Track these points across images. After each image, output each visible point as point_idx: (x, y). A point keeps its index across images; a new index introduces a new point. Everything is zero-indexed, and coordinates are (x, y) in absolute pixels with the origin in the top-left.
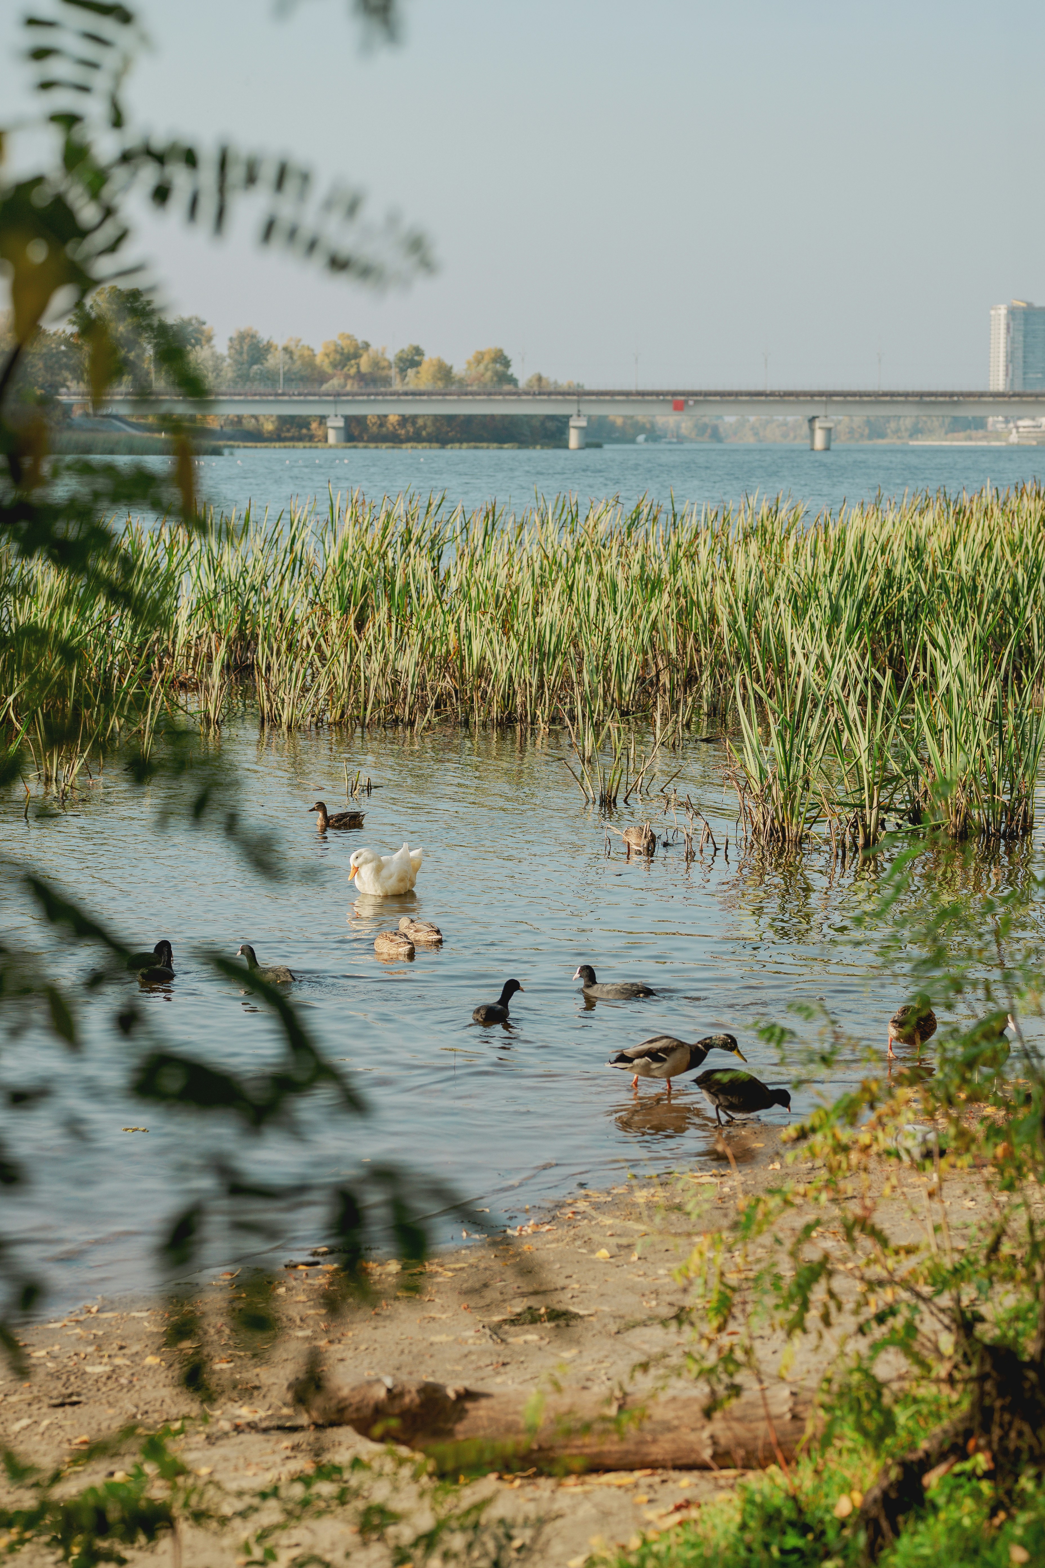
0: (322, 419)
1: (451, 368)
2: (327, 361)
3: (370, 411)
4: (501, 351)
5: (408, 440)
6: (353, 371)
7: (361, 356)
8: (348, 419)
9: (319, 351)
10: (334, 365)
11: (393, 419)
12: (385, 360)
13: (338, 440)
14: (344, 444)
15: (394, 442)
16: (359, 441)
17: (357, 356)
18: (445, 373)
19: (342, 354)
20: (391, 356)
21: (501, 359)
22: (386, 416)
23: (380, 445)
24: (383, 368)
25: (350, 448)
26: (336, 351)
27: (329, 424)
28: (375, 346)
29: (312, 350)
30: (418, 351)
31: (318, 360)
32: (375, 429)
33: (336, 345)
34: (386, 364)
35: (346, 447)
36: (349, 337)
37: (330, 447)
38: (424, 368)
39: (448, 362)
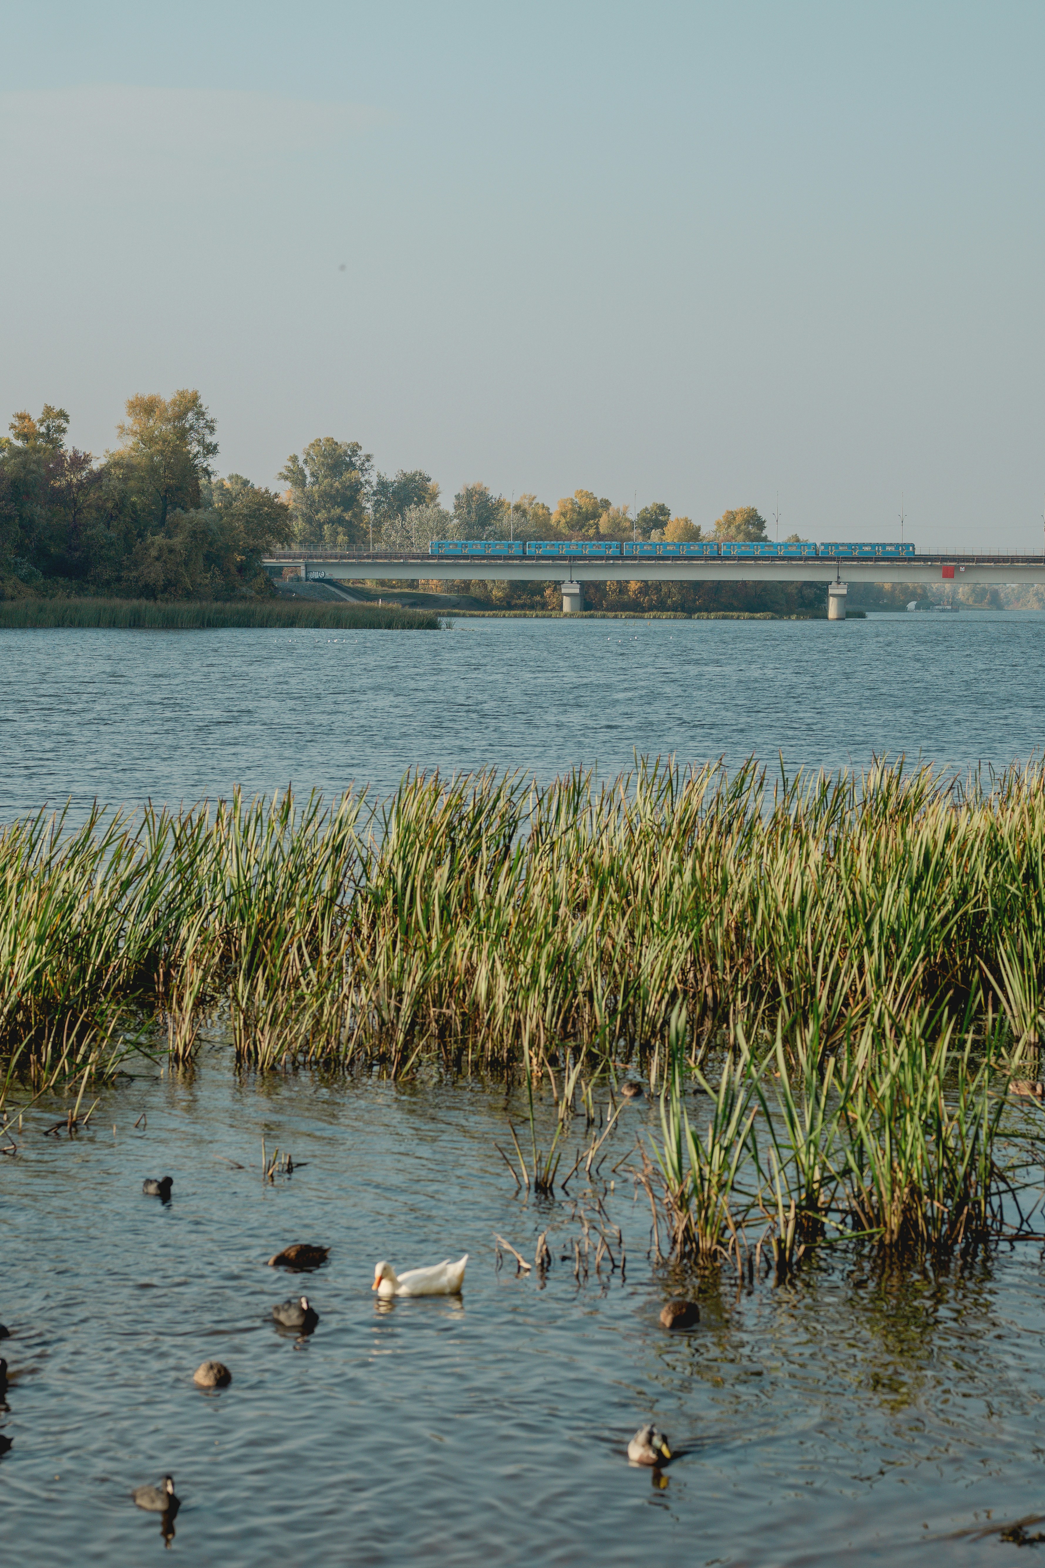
0: (558, 584)
1: (699, 529)
2: (563, 521)
3: (609, 576)
4: (755, 510)
5: (651, 609)
6: (592, 532)
7: (600, 516)
8: (583, 584)
9: (555, 509)
10: (571, 526)
11: (633, 586)
12: (627, 520)
13: (572, 608)
14: (580, 613)
15: (635, 610)
16: (597, 609)
17: (596, 516)
18: (692, 534)
19: (579, 513)
20: (632, 516)
21: (755, 521)
22: (628, 582)
23: (619, 613)
24: (625, 530)
25: (586, 617)
26: (573, 510)
27: (564, 591)
28: (616, 505)
29: (548, 509)
30: (663, 510)
31: (553, 520)
32: (612, 597)
33: (573, 503)
34: (628, 524)
35: (582, 617)
36: (589, 495)
37: (565, 616)
38: (669, 529)
39: (696, 523)
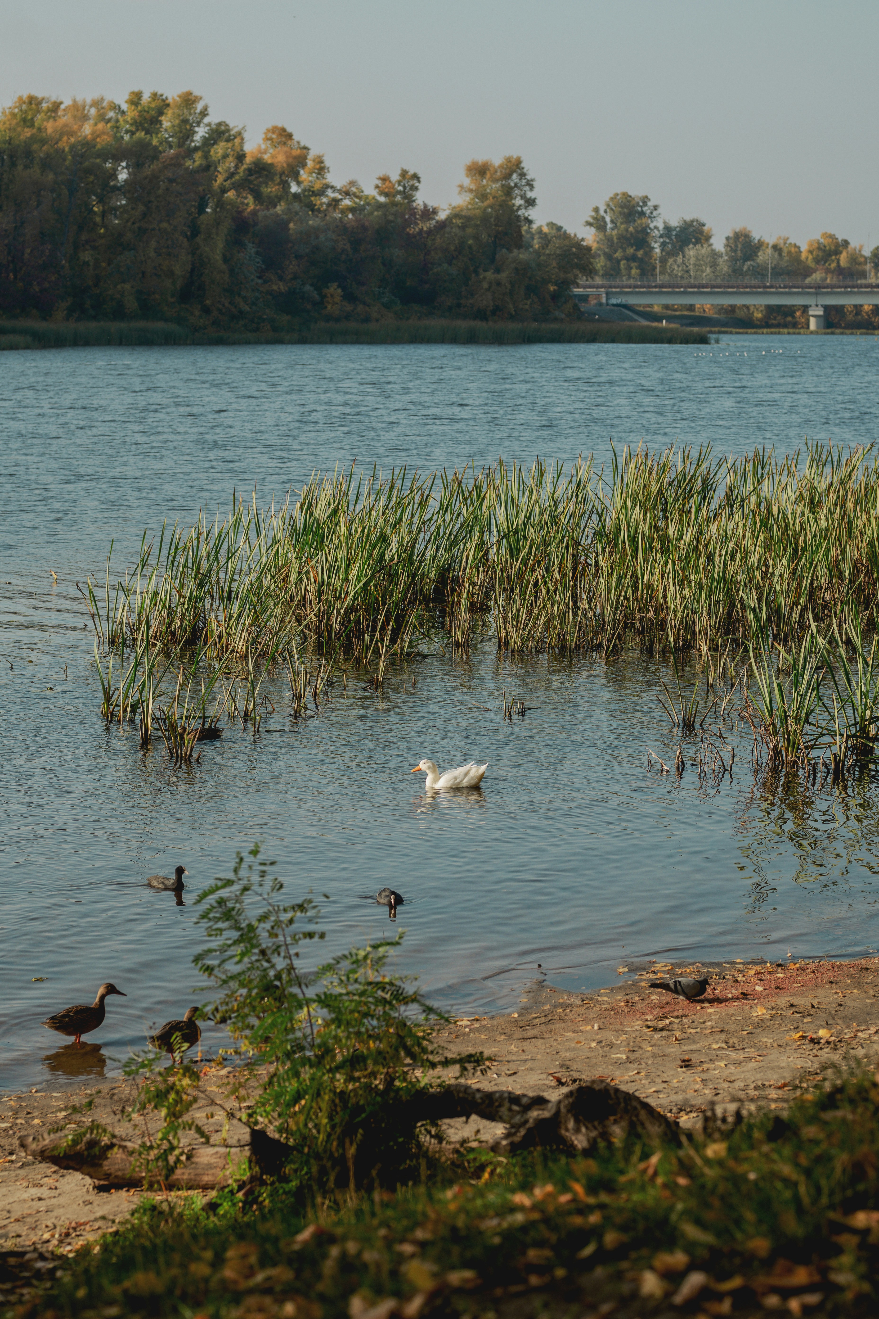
0: (805, 308)
2: (810, 257)
3: (848, 301)
6: (833, 265)
7: (841, 253)
8: (826, 308)
9: (804, 248)
10: (817, 261)
11: (868, 308)
12: (862, 256)
13: (818, 326)
14: (824, 331)
15: (867, 328)
16: (837, 328)
17: (837, 252)
19: (824, 251)
20: (867, 252)
22: (861, 306)
23: (855, 331)
24: (860, 264)
25: (828, 334)
26: (819, 248)
27: (811, 313)
28: (854, 244)
29: (799, 248)
31: (803, 256)
32: (850, 317)
33: (819, 243)
34: (862, 260)
35: (825, 334)
36: (832, 237)
37: (812, 333)
